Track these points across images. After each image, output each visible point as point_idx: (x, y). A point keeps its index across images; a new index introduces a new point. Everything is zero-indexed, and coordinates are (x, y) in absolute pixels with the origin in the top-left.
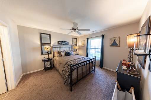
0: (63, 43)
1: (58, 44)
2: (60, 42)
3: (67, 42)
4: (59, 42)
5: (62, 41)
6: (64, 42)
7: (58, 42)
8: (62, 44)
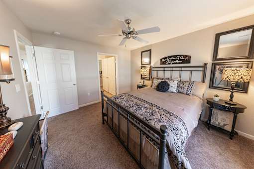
0: (172, 60)
1: (161, 64)
2: (165, 58)
3: (186, 56)
4: (164, 60)
5: (171, 57)
6: (175, 56)
7: (161, 60)
8: (169, 64)
